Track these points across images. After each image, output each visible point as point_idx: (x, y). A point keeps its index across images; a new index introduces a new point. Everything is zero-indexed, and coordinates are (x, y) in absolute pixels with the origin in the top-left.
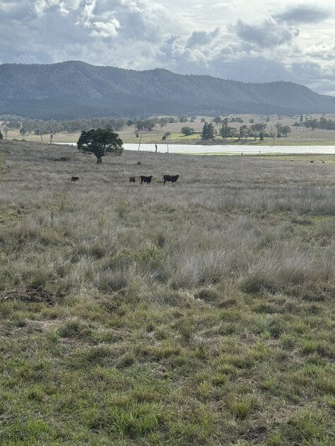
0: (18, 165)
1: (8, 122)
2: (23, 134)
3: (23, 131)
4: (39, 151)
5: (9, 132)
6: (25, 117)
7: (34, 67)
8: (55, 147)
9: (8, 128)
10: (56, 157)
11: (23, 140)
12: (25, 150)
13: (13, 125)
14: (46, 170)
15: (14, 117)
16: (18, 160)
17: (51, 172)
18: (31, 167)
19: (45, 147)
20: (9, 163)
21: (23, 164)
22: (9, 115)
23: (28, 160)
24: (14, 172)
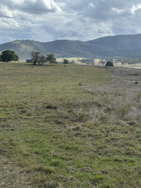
0: (116, 77)
1: (117, 59)
2: (123, 64)
3: (123, 63)
4: (126, 72)
5: (117, 63)
6: (124, 57)
7: (129, 36)
8: (133, 69)
9: (117, 62)
10: (133, 74)
11: (121, 67)
12: (120, 71)
13: (119, 61)
14: (126, 79)
15: (120, 57)
16: (116, 75)
17: (128, 80)
18: (121, 78)
19: (129, 70)
20: (112, 76)
21: (117, 77)
22: (118, 56)
23: (121, 75)
24: (113, 80)
